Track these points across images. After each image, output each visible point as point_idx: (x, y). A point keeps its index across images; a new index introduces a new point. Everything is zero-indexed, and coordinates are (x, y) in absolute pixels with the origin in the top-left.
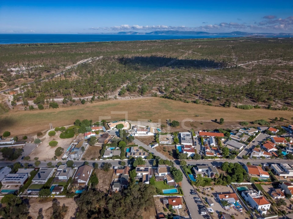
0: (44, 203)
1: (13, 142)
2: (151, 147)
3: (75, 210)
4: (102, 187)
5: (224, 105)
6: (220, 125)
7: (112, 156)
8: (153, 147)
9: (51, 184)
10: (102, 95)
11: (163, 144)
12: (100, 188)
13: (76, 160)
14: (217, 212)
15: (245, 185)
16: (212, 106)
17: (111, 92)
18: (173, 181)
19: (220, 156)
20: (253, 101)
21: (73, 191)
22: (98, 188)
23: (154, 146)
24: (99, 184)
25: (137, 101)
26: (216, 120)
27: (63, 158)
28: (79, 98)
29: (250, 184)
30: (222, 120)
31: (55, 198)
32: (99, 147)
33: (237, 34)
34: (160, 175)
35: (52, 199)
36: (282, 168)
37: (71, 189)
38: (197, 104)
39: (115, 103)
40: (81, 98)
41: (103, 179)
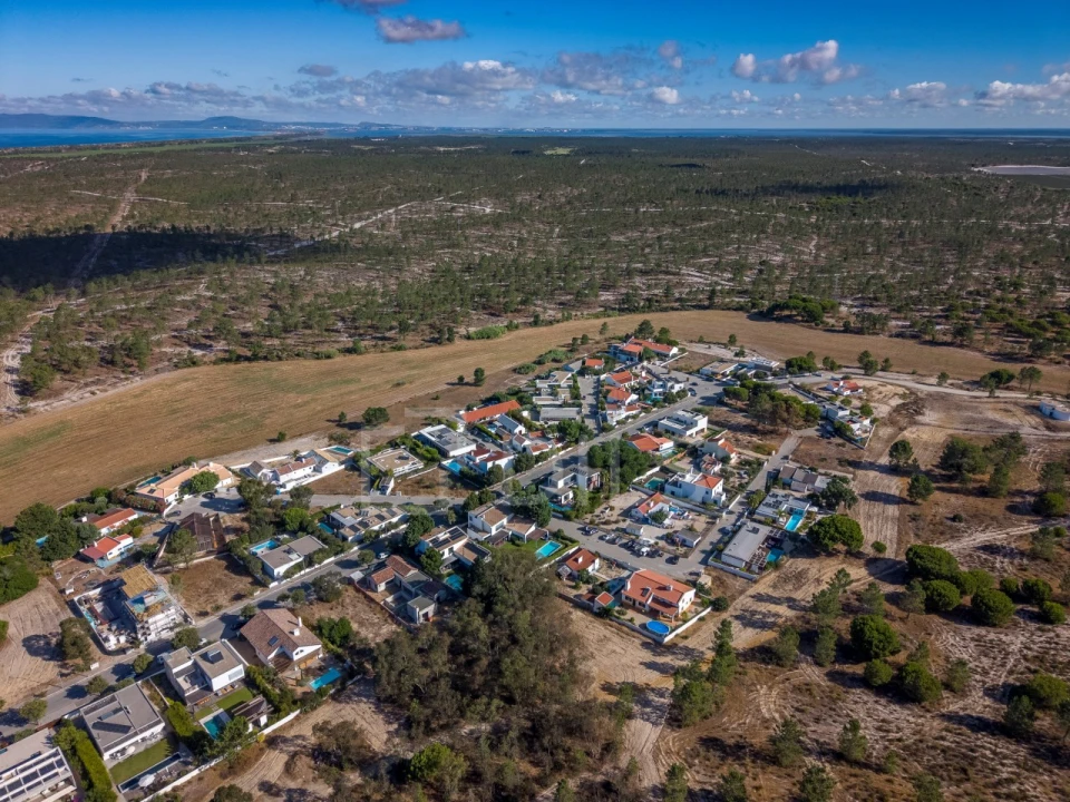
2: (384, 493)
3: (375, 717)
5: (436, 341)
6: (479, 388)
7: (302, 559)
8: (388, 492)
9: (191, 723)
11: (406, 475)
14: (661, 538)
15: (652, 475)
16: (405, 349)
18: (533, 528)
19: (560, 445)
20: (492, 315)
21: (300, 690)
23: (387, 486)
25: (136, 396)
26: (461, 379)
27: (112, 649)
29: (657, 469)
30: (479, 373)
32: (209, 561)
33: (229, 127)
34: (493, 531)
36: (678, 421)
38: (361, 354)
39: (44, 428)
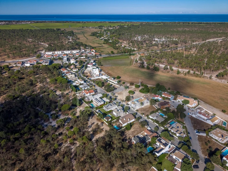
0: (98, 121)
1: (116, 83)
2: (196, 133)
4: (129, 134)
7: (154, 119)
8: (197, 134)
9: (109, 114)
10: (200, 71)
12: (127, 134)
13: (133, 109)
17: (211, 71)
18: (180, 170)
21: (114, 124)
22: (127, 133)
23: (200, 133)
24: (130, 131)
27: (128, 103)
28: (177, 69)
31: (104, 122)
32: (155, 108)
34: (174, 157)
35: (102, 122)
37: (114, 123)
40: (179, 69)
41: (135, 129)
